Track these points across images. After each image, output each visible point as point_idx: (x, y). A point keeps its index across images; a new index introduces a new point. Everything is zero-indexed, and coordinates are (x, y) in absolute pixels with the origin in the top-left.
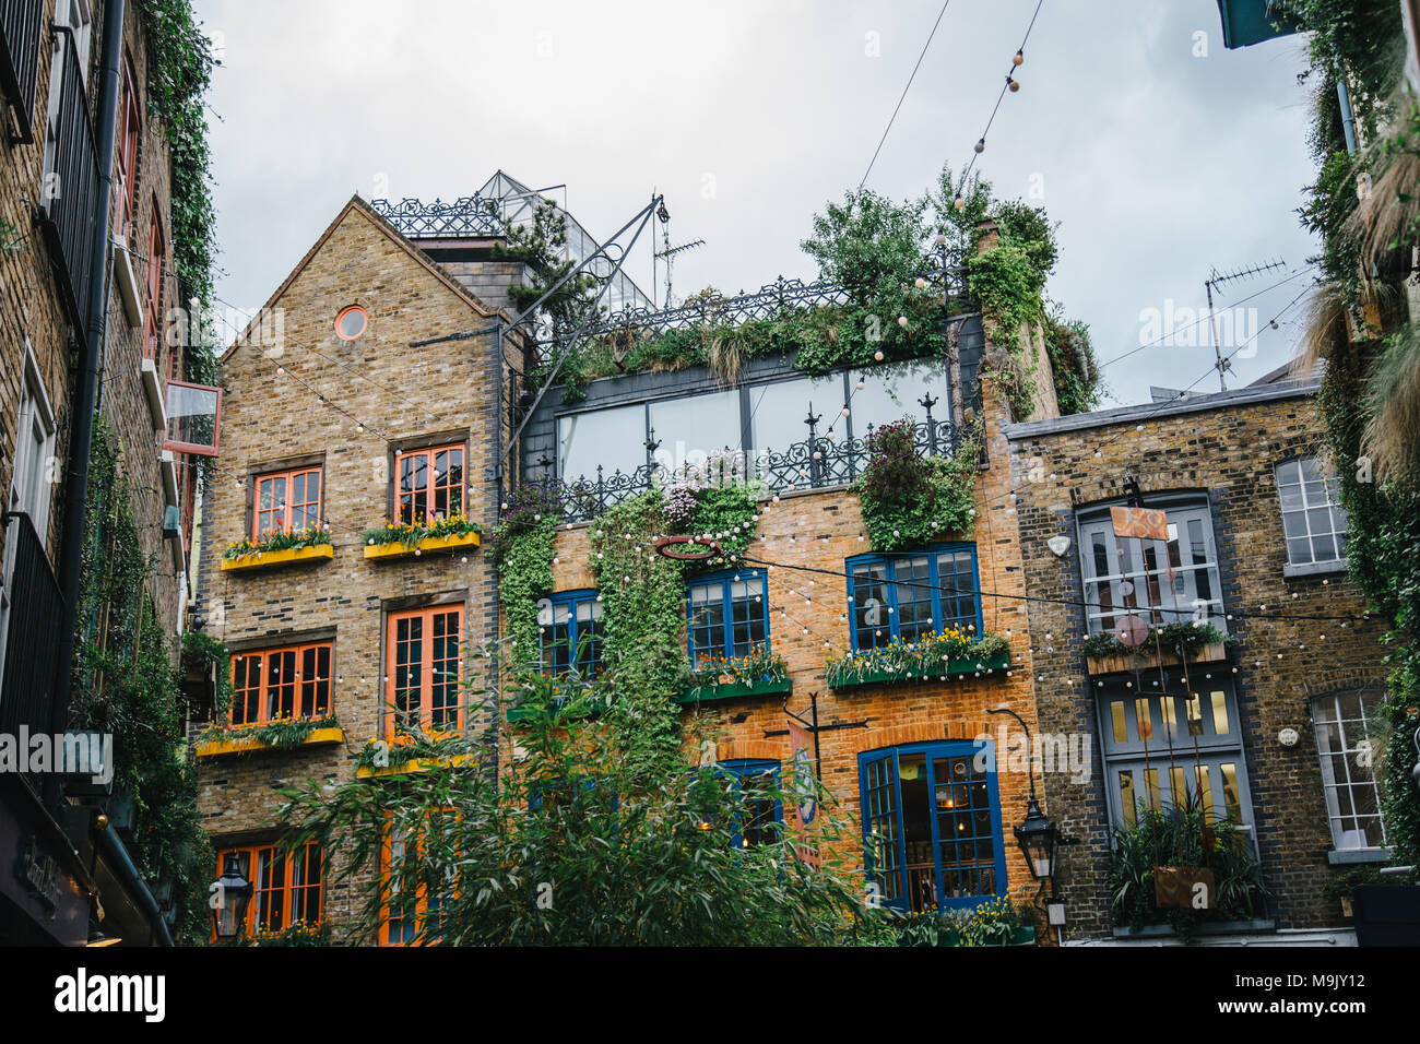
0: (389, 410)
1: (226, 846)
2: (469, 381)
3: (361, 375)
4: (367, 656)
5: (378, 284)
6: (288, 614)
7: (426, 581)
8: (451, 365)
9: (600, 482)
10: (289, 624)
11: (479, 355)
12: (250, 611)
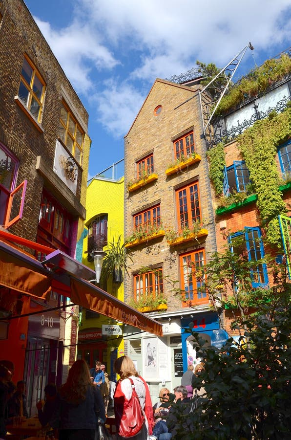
0: (170, 130)
1: (136, 275)
2: (192, 112)
3: (162, 123)
4: (170, 205)
5: (164, 97)
6: (147, 199)
7: (186, 177)
8: (187, 110)
9: (239, 125)
10: (148, 202)
11: (194, 103)
12: (137, 201)
